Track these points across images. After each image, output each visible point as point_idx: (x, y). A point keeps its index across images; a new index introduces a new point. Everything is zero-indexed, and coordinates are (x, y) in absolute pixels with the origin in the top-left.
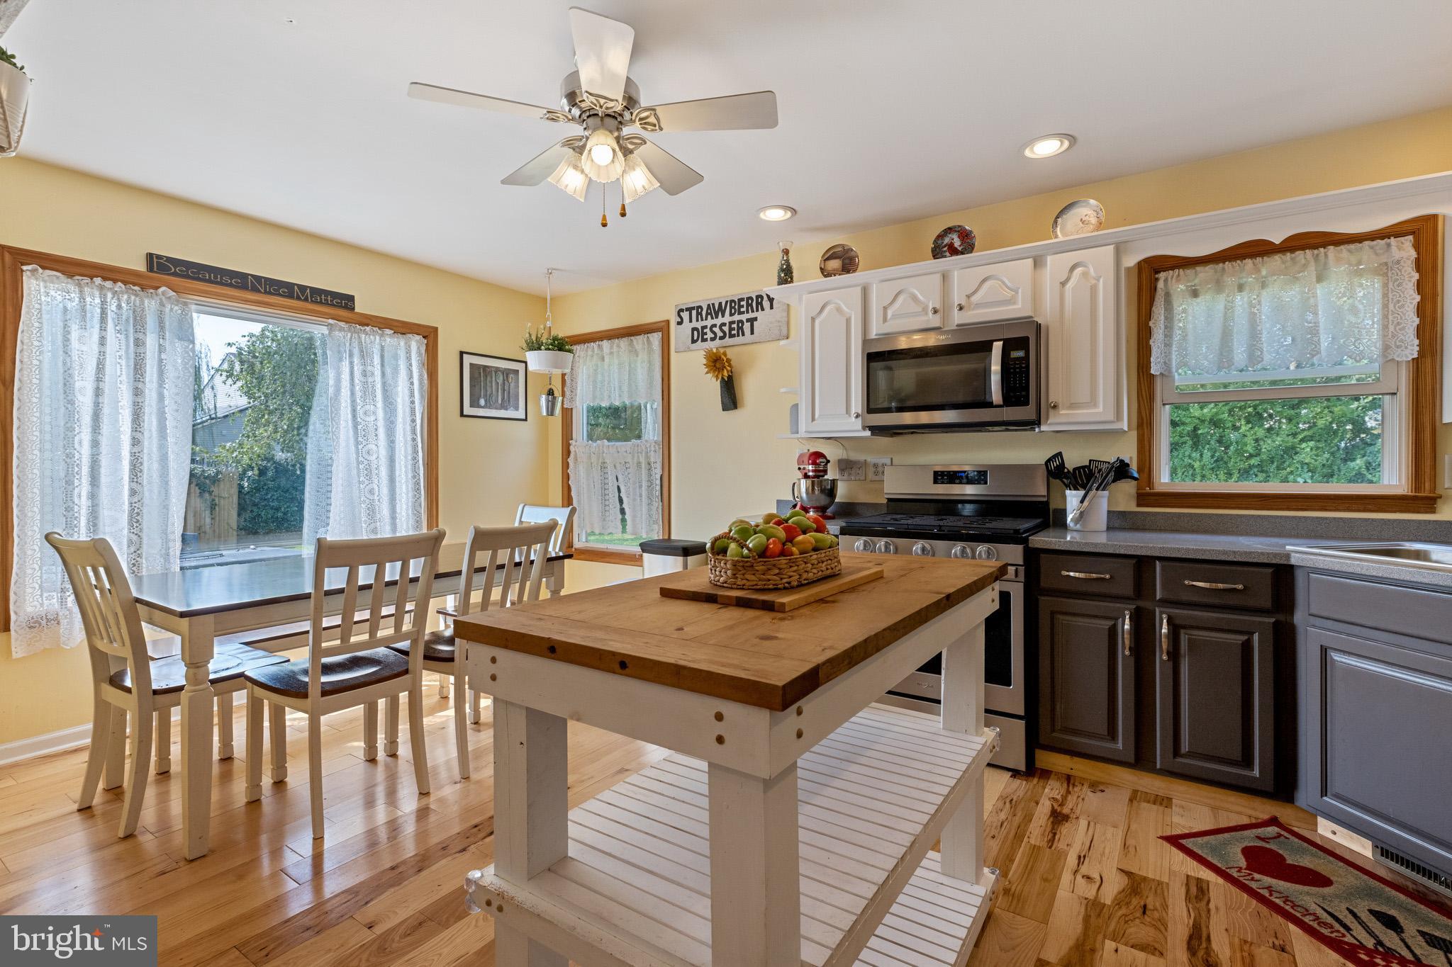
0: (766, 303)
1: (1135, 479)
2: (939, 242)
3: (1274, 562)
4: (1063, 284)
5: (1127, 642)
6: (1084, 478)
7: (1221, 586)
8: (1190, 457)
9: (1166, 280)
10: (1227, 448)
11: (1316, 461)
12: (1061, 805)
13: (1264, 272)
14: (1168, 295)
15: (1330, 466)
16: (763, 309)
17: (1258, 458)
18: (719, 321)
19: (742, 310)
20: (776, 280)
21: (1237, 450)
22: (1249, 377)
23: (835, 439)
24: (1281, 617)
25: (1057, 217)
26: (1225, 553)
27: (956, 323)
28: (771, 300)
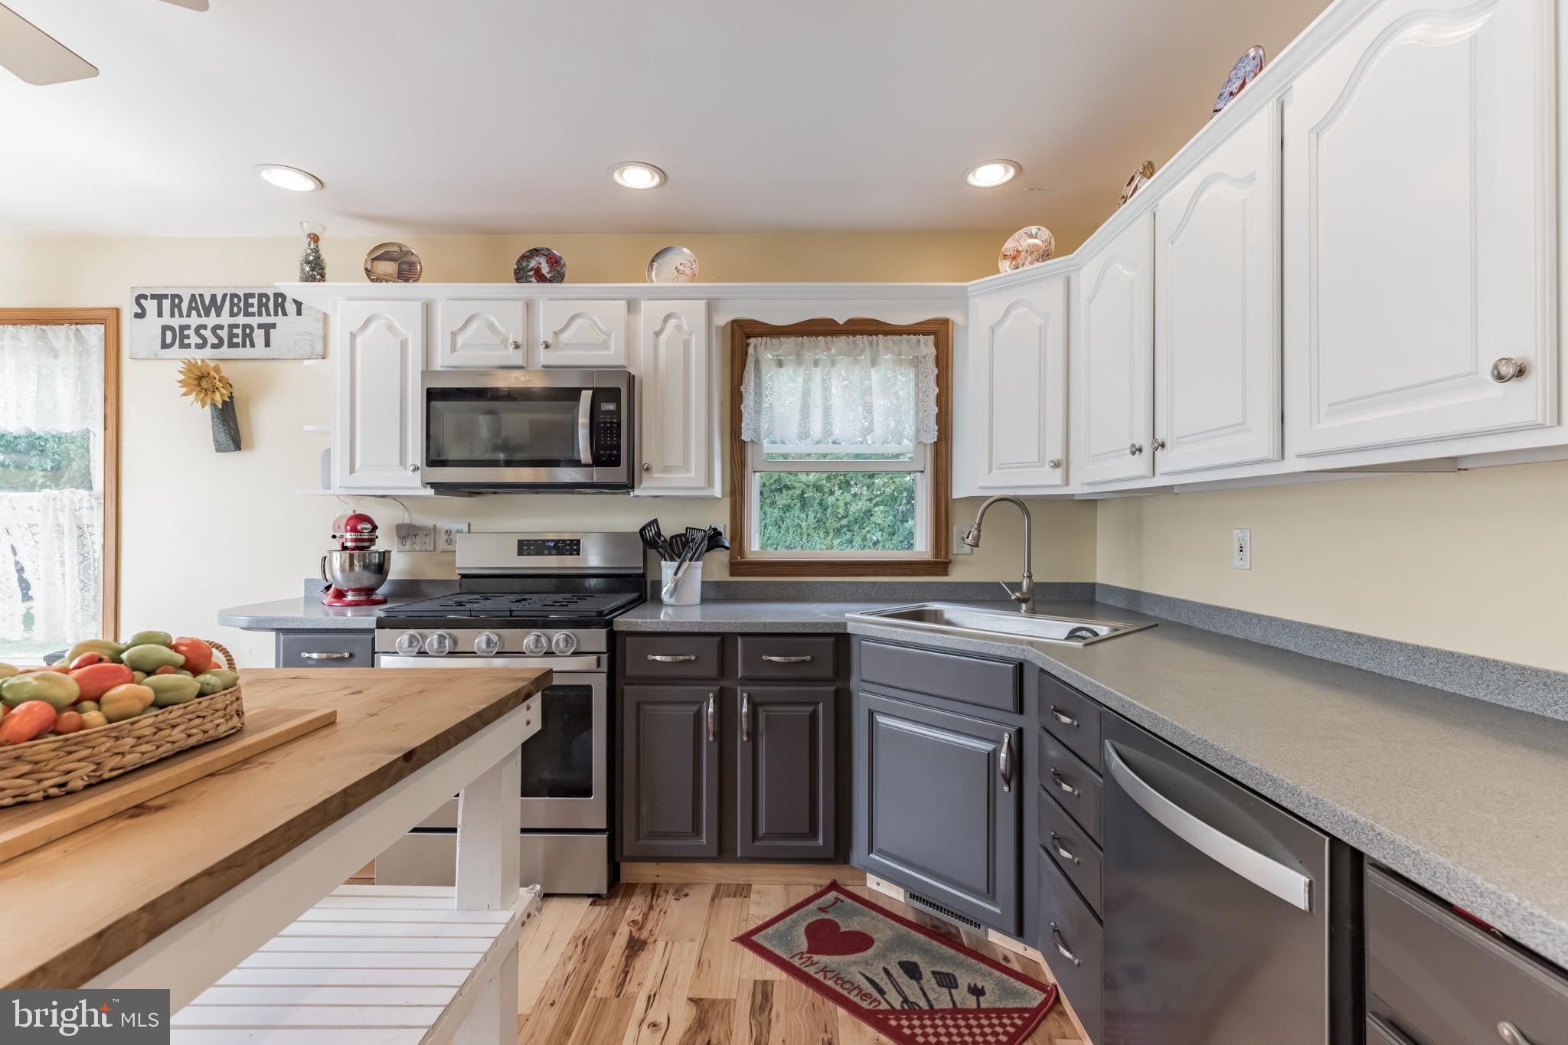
0: (291, 307)
1: (727, 548)
2: (524, 264)
3: (834, 631)
4: (657, 334)
5: (711, 726)
6: (679, 547)
7: (793, 659)
8: (799, 517)
9: (756, 347)
10: (826, 510)
11: (884, 522)
12: (640, 929)
13: (833, 351)
14: (757, 362)
15: (893, 527)
16: (285, 314)
17: (846, 520)
18: (212, 320)
19: (251, 310)
20: (298, 274)
21: (832, 512)
22: (823, 448)
23: (394, 498)
24: (840, 684)
25: (653, 261)
26: (796, 625)
27: (541, 365)
28: (299, 305)
